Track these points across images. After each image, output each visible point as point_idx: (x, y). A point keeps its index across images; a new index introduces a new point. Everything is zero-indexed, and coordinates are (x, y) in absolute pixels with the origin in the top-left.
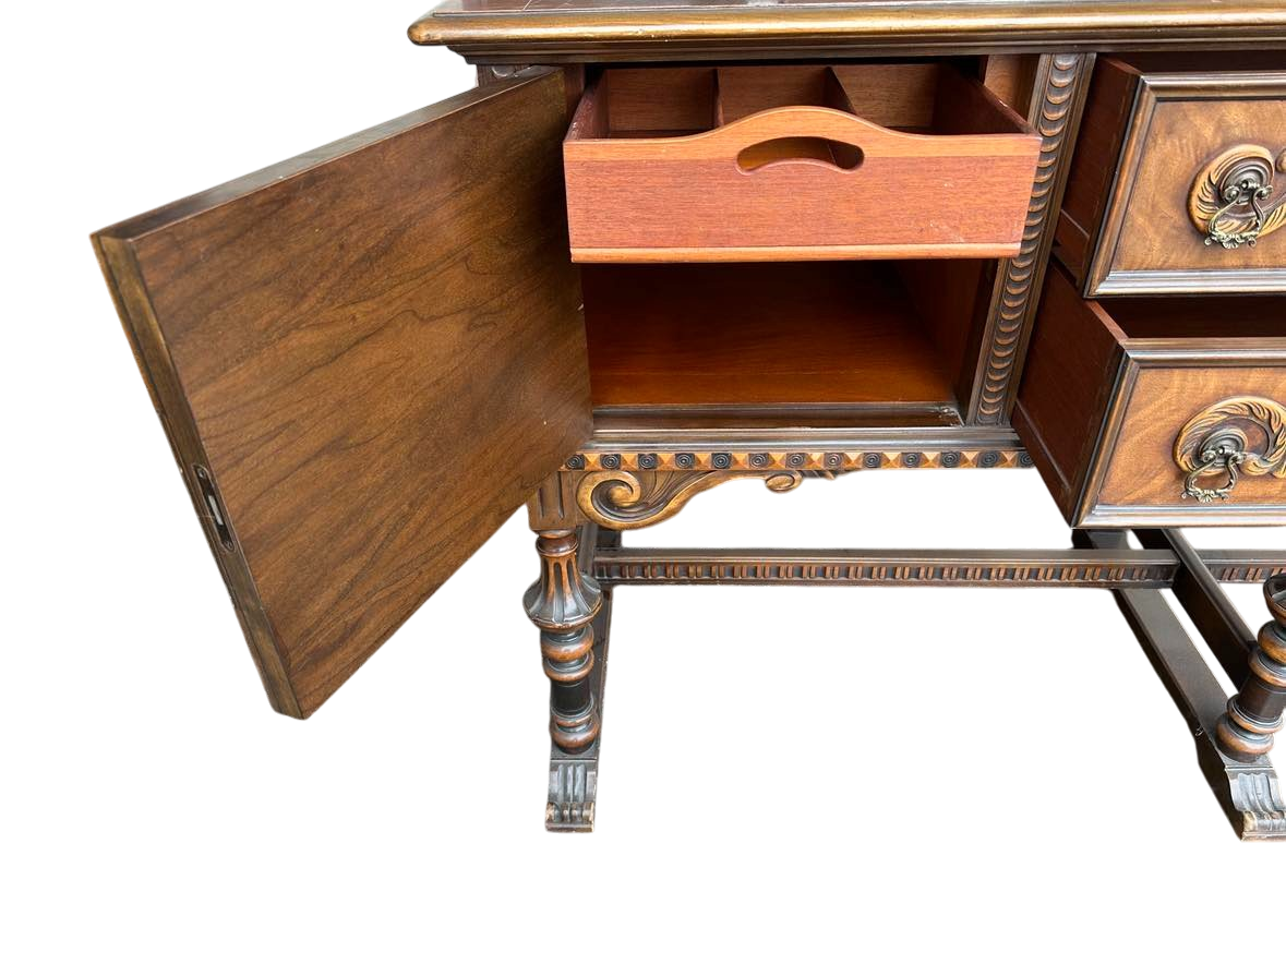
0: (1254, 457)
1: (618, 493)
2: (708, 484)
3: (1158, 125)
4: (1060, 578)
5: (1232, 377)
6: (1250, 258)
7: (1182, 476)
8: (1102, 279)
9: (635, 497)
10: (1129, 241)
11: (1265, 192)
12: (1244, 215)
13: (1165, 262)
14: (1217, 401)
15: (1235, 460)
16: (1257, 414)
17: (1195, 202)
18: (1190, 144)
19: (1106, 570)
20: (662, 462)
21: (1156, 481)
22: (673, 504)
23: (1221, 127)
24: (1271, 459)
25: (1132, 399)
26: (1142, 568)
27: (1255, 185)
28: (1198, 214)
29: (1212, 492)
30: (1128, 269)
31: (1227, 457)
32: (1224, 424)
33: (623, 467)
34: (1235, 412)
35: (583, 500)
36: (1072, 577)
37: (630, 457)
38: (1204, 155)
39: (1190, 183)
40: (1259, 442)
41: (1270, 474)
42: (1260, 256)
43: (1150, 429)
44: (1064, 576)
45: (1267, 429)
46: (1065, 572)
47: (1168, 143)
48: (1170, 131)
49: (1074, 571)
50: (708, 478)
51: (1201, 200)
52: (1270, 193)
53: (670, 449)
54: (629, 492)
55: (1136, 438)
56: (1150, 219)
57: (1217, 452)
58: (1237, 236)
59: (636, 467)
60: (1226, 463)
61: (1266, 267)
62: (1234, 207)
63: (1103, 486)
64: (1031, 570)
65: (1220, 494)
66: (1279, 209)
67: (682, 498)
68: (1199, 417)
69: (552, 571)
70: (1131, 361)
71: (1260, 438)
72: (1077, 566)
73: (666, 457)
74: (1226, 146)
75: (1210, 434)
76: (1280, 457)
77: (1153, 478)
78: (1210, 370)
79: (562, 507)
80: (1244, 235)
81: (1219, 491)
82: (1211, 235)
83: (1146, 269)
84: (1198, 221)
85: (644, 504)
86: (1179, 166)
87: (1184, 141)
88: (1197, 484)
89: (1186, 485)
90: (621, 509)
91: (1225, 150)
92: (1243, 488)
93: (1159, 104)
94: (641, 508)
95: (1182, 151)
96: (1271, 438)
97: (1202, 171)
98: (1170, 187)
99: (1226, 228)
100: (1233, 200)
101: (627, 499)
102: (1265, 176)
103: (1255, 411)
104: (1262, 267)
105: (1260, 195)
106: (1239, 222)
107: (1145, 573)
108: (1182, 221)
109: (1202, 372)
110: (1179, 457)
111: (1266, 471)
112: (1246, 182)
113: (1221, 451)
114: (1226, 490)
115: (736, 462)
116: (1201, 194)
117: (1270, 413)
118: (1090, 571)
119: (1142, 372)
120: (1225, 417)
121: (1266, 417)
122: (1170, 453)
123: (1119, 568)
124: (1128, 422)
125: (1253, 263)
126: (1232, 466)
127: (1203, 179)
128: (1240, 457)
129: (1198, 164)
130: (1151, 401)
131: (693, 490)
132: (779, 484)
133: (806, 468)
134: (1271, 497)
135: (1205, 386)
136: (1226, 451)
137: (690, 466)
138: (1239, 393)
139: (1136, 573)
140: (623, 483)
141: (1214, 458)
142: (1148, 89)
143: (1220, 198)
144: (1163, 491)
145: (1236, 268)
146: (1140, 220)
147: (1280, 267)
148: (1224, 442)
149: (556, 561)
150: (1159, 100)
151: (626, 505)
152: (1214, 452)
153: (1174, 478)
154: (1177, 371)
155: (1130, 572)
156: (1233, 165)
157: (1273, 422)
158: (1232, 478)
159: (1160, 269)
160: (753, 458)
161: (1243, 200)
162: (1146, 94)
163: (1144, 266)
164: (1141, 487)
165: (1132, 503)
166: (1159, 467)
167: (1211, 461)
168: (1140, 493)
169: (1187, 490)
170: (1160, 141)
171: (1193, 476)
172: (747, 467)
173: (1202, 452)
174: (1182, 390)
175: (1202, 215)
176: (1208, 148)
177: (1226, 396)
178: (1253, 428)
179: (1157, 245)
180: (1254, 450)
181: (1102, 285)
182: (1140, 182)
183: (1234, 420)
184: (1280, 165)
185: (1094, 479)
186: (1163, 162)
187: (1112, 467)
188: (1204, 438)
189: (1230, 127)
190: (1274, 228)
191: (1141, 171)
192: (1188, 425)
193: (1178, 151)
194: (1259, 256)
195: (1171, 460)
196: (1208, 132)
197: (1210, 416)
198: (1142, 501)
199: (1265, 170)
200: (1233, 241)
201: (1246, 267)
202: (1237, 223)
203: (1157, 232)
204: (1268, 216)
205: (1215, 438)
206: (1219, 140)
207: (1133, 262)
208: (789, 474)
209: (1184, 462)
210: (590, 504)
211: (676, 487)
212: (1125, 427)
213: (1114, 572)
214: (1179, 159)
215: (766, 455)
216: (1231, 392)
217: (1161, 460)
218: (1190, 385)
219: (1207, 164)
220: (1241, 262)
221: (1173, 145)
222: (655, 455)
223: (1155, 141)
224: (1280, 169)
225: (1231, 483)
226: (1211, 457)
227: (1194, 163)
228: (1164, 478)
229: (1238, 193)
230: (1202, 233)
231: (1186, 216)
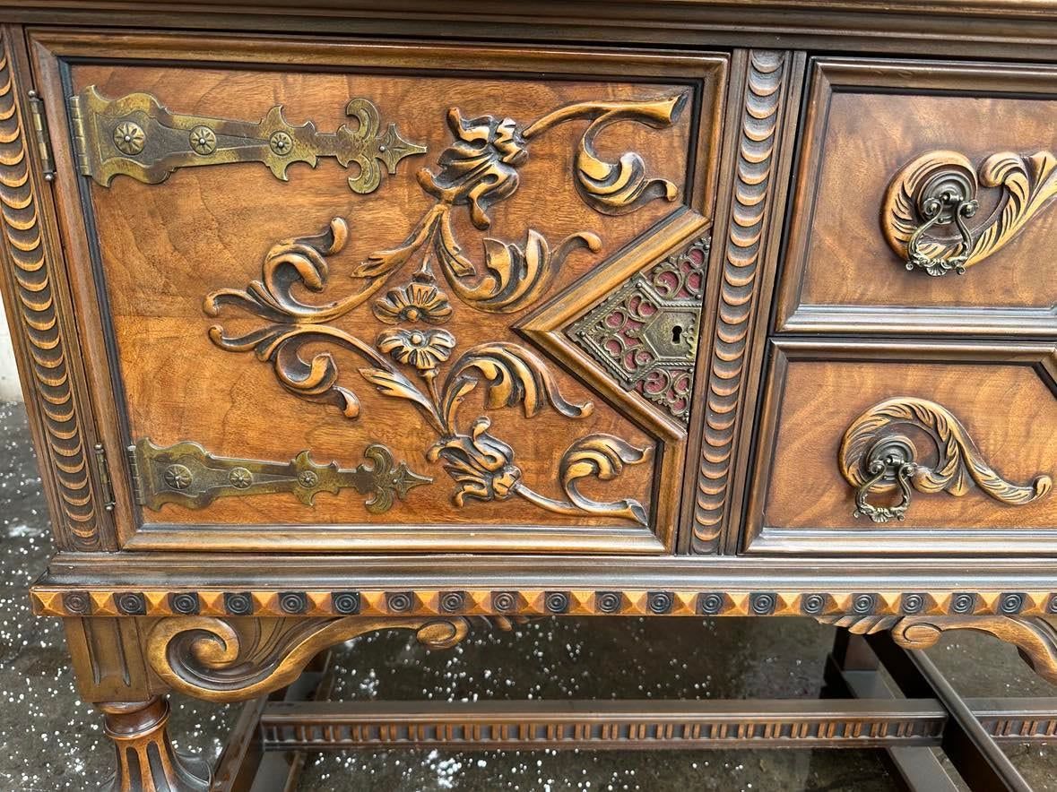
0: (925, 471)
1: (205, 648)
2: (334, 636)
3: (836, 122)
4: (816, 735)
5: (889, 374)
6: (961, 293)
7: (852, 492)
8: (790, 314)
9: (230, 654)
10: (819, 266)
11: (970, 207)
12: (947, 239)
13: (862, 294)
14: (877, 402)
15: (905, 472)
16: (922, 418)
17: (890, 219)
18: (877, 148)
19: (868, 726)
20: (259, 605)
21: (825, 499)
22: (286, 665)
23: (910, 128)
24: (944, 473)
25: (785, 398)
26: (908, 722)
27: (957, 197)
28: (895, 235)
29: (886, 510)
30: (820, 302)
31: (896, 468)
32: (888, 430)
33: (203, 612)
34: (898, 415)
35: (155, 658)
36: (830, 734)
37: (210, 597)
38: (894, 162)
39: (881, 194)
40: (928, 453)
41: (946, 491)
42: (972, 291)
43: (809, 436)
44: (821, 733)
45: (935, 436)
46: (822, 728)
47: (851, 146)
48: (851, 131)
49: (832, 728)
50: (331, 630)
51: (897, 217)
52: (975, 209)
53: (270, 587)
54: (221, 648)
55: (796, 445)
56: (840, 240)
57: (885, 462)
58: (943, 261)
59: (221, 611)
60: (897, 476)
61: (981, 305)
62: (933, 226)
63: (766, 505)
64: (783, 726)
65: (894, 513)
66: (988, 231)
67: (299, 657)
68: (860, 420)
69: (125, 760)
70: (776, 349)
71: (929, 448)
72: (834, 721)
73: (264, 597)
74: (918, 151)
75: (876, 442)
76: (953, 470)
77: (822, 495)
78: (865, 365)
79: (126, 669)
80: (951, 260)
81: (893, 509)
82: (912, 258)
83: (841, 303)
84: (896, 242)
85: (245, 664)
86: (868, 172)
87: (869, 143)
88: (869, 501)
89: (857, 502)
90: (213, 672)
91: (919, 157)
92: (920, 509)
93: (837, 96)
94: (244, 670)
95: (868, 156)
96: (941, 447)
97: (894, 180)
98: (859, 200)
99: (929, 252)
100: (932, 216)
101: (218, 656)
102: (967, 189)
103: (919, 414)
104: (975, 305)
105: (964, 212)
106: (943, 247)
107: (910, 729)
108: (875, 242)
109: (856, 367)
110: (846, 469)
111: (941, 487)
112: (947, 194)
113: (889, 461)
114: (900, 508)
115: (367, 605)
116: (896, 210)
117: (933, 414)
118: (849, 726)
119: (791, 365)
120: (887, 420)
121: (931, 422)
122: (835, 465)
123: (882, 722)
124: (785, 426)
125: (964, 300)
126: (903, 481)
127: (896, 191)
128: (910, 468)
129: (888, 174)
130: (806, 401)
131: (313, 646)
132: (435, 637)
133: (469, 612)
134: (951, 520)
135: (862, 384)
136: (894, 461)
137: (302, 611)
138: (899, 393)
139: (902, 729)
140: (212, 635)
141: (882, 469)
142: (820, 71)
143: (919, 216)
144: (834, 513)
145: (946, 304)
146: (828, 241)
147: (997, 305)
148: (892, 451)
149: (128, 746)
150: (837, 89)
151: (219, 665)
152: (881, 462)
153: (843, 496)
154: (829, 366)
155: (895, 726)
156: (928, 175)
157: (939, 430)
158: (905, 493)
159: (858, 303)
160: (392, 598)
161: (945, 219)
162: (818, 77)
163: (839, 299)
164: (810, 506)
165: (803, 526)
166: (826, 481)
167: (880, 472)
168: (809, 513)
169: (859, 508)
170: (841, 142)
171: (863, 490)
172: (384, 612)
173: (869, 462)
174: (837, 391)
175: (900, 236)
176: (898, 152)
177: (886, 397)
178: (921, 436)
179: (851, 273)
180: (925, 463)
181: (791, 320)
182: (823, 192)
183: (897, 425)
184: (983, 176)
185: (755, 493)
186: (847, 169)
187: (775, 481)
188: (869, 447)
189: (920, 128)
190: (985, 254)
191: (823, 177)
192: (850, 430)
193: (864, 155)
194: (970, 293)
195: (837, 473)
196: (896, 133)
197: (872, 419)
198: (812, 524)
199: (965, 180)
200: (938, 266)
201: (958, 304)
202: (941, 248)
203: (849, 255)
204: (976, 241)
205: (881, 445)
206: (909, 144)
207: (826, 293)
208: (448, 620)
209: (852, 473)
210: (166, 666)
211: (289, 641)
212: (781, 432)
213: (876, 727)
214: (866, 166)
215: (411, 595)
216: (890, 392)
217: (828, 474)
218: (846, 383)
219: (899, 173)
220: (950, 298)
221: (857, 147)
222: (248, 595)
223: (835, 141)
224: (983, 181)
225: (904, 500)
226: (879, 467)
227: (884, 172)
228: (832, 497)
229: (939, 206)
230: (900, 258)
231: (881, 236)
